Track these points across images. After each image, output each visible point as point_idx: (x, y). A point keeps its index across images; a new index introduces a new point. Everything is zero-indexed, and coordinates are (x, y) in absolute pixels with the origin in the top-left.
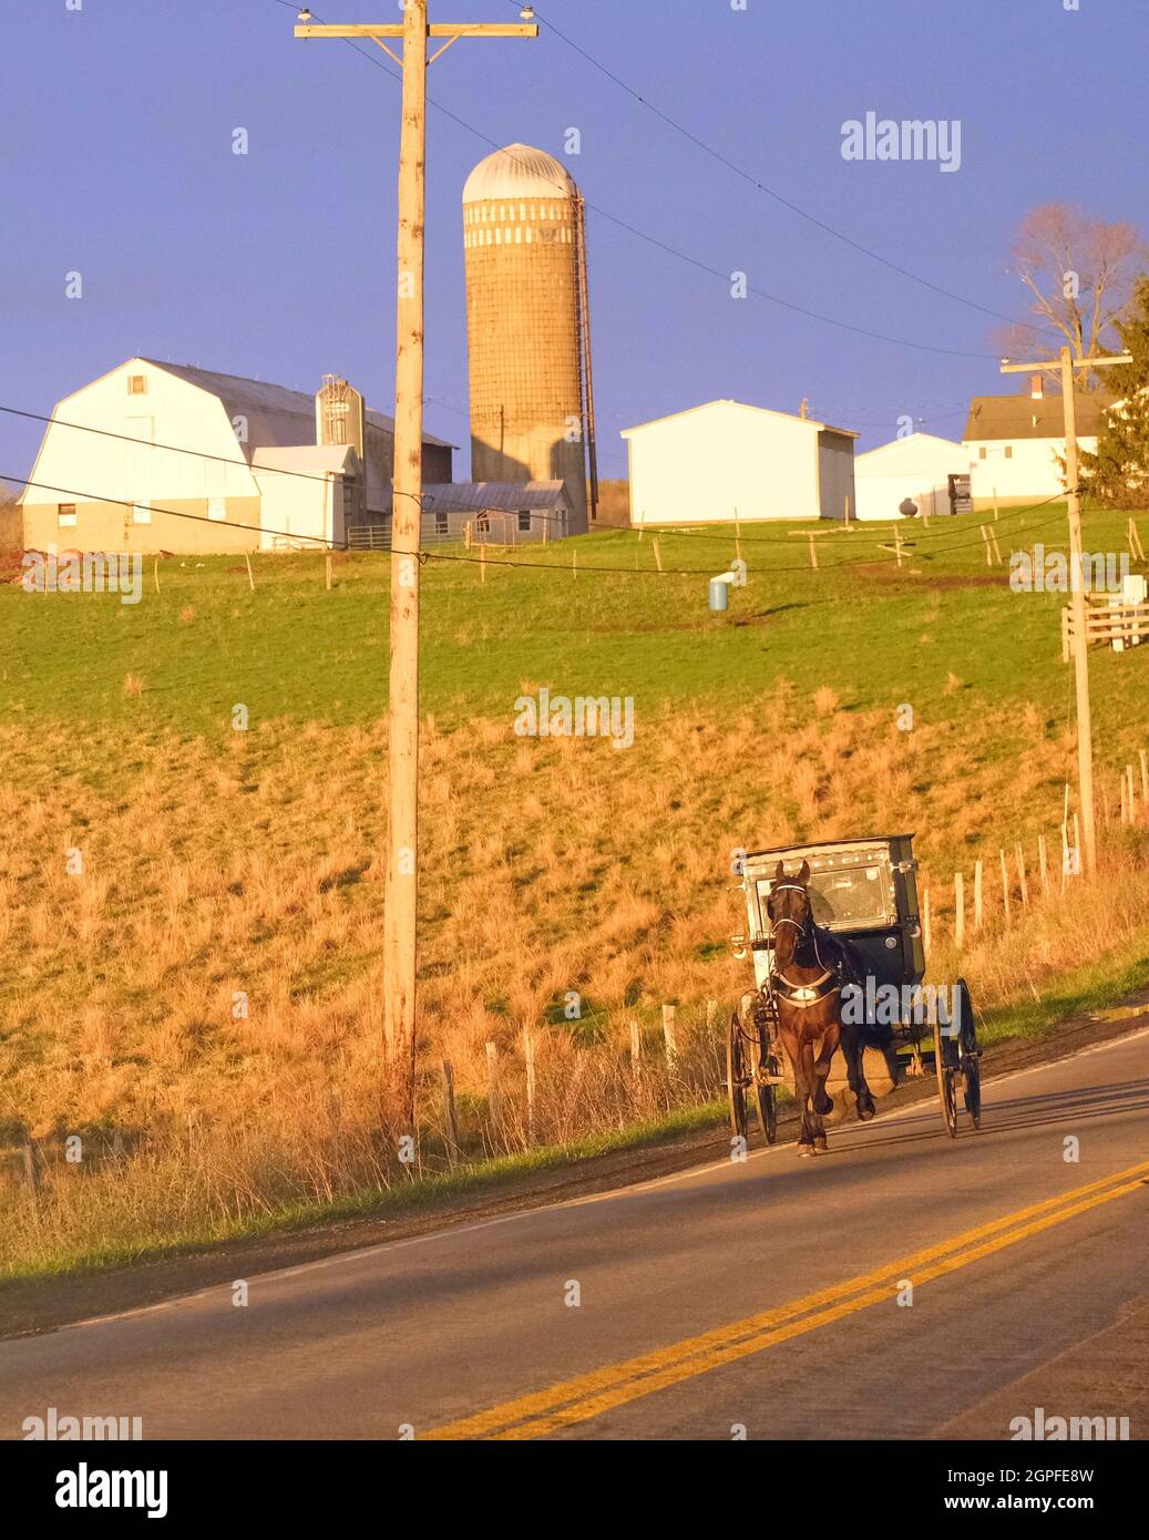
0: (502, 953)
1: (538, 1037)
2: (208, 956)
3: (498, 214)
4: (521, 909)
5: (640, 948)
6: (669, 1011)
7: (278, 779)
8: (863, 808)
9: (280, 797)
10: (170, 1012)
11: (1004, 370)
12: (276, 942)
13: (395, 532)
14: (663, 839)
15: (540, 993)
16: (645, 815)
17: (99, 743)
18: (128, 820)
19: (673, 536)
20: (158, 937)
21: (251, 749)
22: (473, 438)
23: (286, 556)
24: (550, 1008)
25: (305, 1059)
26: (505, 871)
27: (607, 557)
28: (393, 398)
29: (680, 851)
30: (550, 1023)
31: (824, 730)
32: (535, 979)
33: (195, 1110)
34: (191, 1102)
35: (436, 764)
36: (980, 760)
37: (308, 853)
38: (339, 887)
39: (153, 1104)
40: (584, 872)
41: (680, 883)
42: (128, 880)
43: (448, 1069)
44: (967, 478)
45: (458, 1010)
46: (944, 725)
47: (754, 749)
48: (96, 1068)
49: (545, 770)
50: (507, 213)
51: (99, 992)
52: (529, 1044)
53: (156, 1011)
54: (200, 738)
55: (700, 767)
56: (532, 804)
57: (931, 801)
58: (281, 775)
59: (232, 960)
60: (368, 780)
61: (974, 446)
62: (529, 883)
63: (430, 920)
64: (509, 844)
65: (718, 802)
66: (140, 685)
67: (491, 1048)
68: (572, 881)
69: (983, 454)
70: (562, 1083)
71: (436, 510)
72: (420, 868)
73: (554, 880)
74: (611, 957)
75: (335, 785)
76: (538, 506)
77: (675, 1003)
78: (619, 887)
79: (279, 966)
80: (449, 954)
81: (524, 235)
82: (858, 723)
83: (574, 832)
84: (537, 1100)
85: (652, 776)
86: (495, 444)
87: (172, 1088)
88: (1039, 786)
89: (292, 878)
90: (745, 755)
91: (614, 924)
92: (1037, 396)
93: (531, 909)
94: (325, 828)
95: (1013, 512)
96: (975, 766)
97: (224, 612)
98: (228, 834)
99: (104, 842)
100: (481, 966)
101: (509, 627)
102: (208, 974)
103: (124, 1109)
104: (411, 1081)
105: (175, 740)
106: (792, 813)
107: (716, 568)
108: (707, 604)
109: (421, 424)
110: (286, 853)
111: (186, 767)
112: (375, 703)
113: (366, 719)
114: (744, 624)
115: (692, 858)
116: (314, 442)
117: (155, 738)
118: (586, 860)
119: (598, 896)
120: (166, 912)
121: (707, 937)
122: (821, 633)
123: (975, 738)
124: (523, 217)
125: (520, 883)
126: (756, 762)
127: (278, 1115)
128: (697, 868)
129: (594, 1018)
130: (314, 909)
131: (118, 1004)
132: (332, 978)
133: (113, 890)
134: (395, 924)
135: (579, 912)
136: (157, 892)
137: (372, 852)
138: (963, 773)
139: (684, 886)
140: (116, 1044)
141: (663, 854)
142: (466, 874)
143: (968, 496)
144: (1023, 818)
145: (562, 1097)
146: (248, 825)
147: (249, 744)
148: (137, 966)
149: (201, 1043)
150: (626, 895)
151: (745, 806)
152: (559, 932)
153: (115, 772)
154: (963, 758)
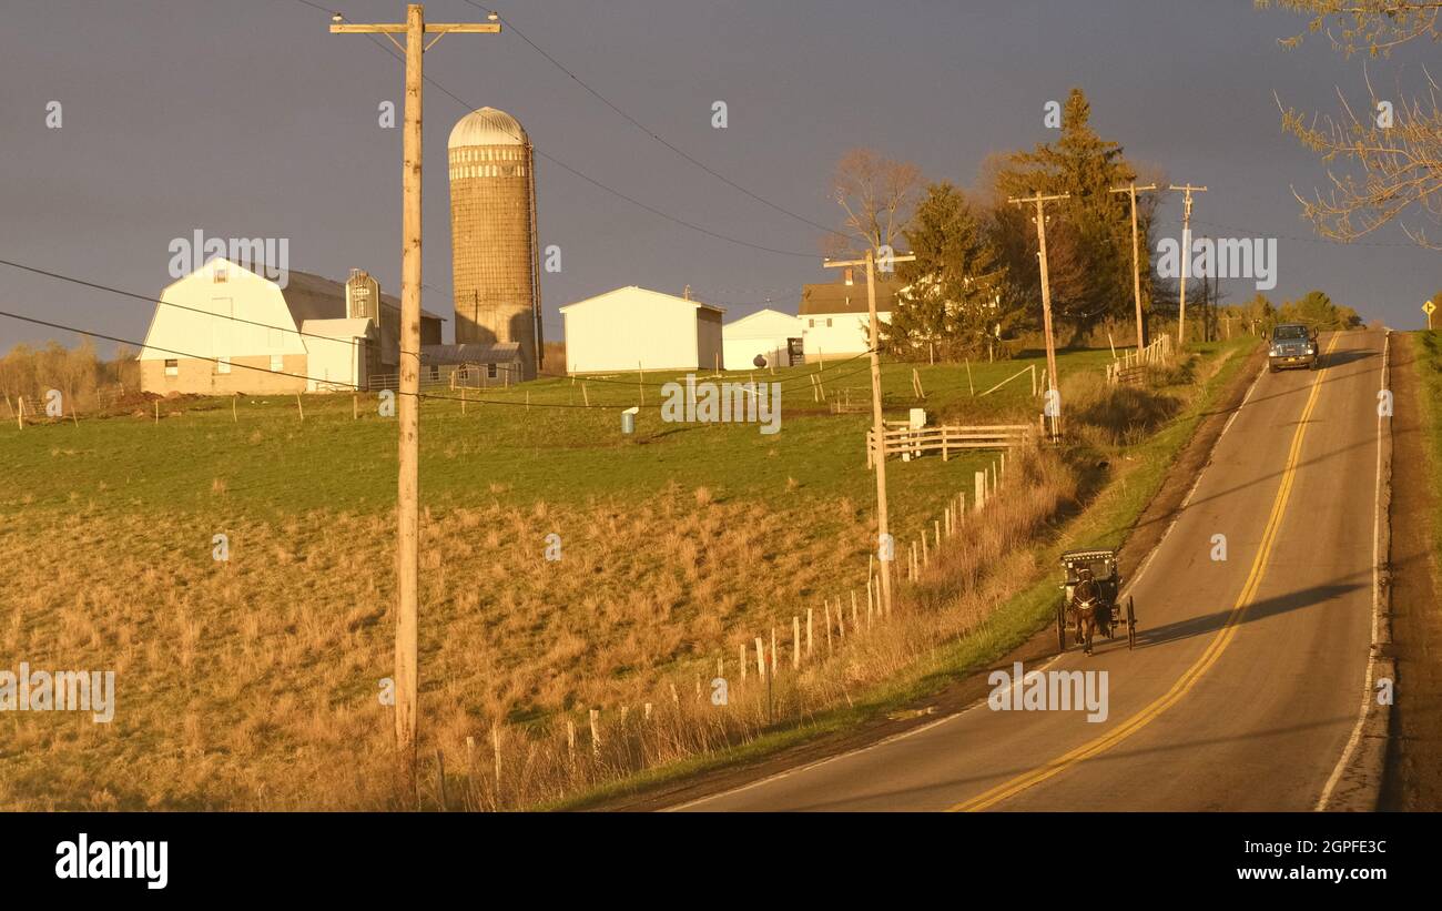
0: (478, 674)
1: (503, 733)
2: (272, 677)
3: (473, 156)
4: (491, 643)
5: (574, 670)
6: (594, 714)
7: (321, 553)
8: (729, 571)
9: (322, 565)
10: (245, 716)
11: (826, 265)
12: (320, 667)
13: (402, 379)
14: (591, 594)
15: (504, 702)
16: (577, 577)
17: (194, 527)
18: (215, 582)
19: (595, 381)
20: (236, 664)
21: (301, 531)
22: (456, 313)
23: (325, 396)
24: (511, 712)
25: (340, 749)
26: (479, 617)
27: (548, 397)
28: (401, 285)
29: (602, 602)
30: (512, 723)
31: (702, 517)
32: (501, 692)
33: (262, 785)
34: (260, 779)
35: (430, 541)
36: (811, 537)
37: (341, 604)
38: (363, 628)
39: (233, 781)
40: (535, 617)
41: (602, 625)
42: (215, 623)
43: (440, 755)
44: (800, 340)
45: (447, 714)
46: (785, 514)
47: (653, 530)
48: (193, 756)
49: (508, 546)
50: (479, 156)
51: (195, 703)
52: (496, 738)
53: (235, 715)
54: (266, 524)
55: (615, 543)
56: (498, 569)
57: (776, 566)
58: (322, 549)
59: (289, 680)
60: (383, 553)
61: (806, 318)
62: (496, 624)
63: (427, 651)
64: (483, 597)
65: (628, 567)
66: (223, 487)
67: (470, 741)
68: (526, 623)
69: (812, 324)
70: (521, 763)
71: (431, 362)
72: (420, 615)
73: (514, 622)
74: (554, 676)
75: (360, 557)
76: (502, 361)
77: (598, 708)
78: (559, 627)
79: (322, 684)
80: (440, 674)
81: (491, 171)
82: (726, 512)
83: (528, 589)
84: (503, 777)
85: (584, 550)
86: (472, 317)
87: (247, 770)
88: (852, 555)
89: (330, 623)
90: (647, 534)
91: (556, 653)
92: (849, 283)
93: (498, 643)
94: (354, 586)
95: (833, 365)
96: (807, 542)
97: (282, 436)
98: (286, 591)
99: (198, 597)
100: (463, 683)
101: (481, 446)
102: (272, 689)
103: (213, 785)
104: (415, 764)
105: (248, 525)
106: (680, 575)
107: (628, 404)
108: (620, 429)
109: (420, 304)
110: (326, 604)
111: (256, 544)
112: (388, 499)
113: (381, 510)
114: (646, 443)
115: (610, 607)
116: (345, 317)
117: (234, 523)
118: (535, 608)
119: (545, 634)
120: (242, 646)
121: (621, 662)
122: (699, 449)
123: (807, 522)
124: (491, 158)
125: (490, 625)
126: (655, 539)
127: (322, 788)
128: (613, 613)
129: (542, 719)
130: (346, 643)
131: (209, 710)
132: (359, 692)
133: (205, 631)
134: (402, 654)
135: (532, 645)
136: (235, 632)
137: (388, 604)
138: (799, 546)
139: (604, 626)
140: (207, 738)
141: (589, 604)
142: (452, 619)
143: (801, 353)
144: (841, 578)
145: (520, 775)
146: (299, 585)
147: (300, 528)
148: (222, 684)
149: (267, 738)
150: (564, 632)
151: (647, 571)
152: (517, 660)
153: (206, 548)
154: (798, 536)
